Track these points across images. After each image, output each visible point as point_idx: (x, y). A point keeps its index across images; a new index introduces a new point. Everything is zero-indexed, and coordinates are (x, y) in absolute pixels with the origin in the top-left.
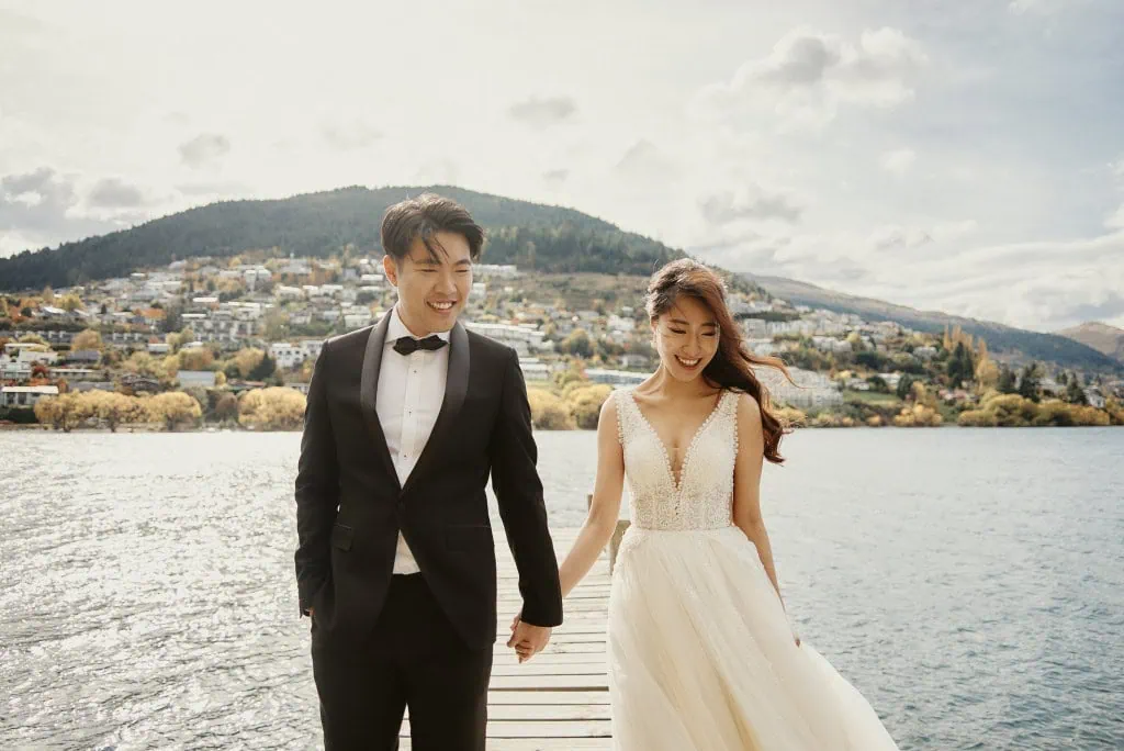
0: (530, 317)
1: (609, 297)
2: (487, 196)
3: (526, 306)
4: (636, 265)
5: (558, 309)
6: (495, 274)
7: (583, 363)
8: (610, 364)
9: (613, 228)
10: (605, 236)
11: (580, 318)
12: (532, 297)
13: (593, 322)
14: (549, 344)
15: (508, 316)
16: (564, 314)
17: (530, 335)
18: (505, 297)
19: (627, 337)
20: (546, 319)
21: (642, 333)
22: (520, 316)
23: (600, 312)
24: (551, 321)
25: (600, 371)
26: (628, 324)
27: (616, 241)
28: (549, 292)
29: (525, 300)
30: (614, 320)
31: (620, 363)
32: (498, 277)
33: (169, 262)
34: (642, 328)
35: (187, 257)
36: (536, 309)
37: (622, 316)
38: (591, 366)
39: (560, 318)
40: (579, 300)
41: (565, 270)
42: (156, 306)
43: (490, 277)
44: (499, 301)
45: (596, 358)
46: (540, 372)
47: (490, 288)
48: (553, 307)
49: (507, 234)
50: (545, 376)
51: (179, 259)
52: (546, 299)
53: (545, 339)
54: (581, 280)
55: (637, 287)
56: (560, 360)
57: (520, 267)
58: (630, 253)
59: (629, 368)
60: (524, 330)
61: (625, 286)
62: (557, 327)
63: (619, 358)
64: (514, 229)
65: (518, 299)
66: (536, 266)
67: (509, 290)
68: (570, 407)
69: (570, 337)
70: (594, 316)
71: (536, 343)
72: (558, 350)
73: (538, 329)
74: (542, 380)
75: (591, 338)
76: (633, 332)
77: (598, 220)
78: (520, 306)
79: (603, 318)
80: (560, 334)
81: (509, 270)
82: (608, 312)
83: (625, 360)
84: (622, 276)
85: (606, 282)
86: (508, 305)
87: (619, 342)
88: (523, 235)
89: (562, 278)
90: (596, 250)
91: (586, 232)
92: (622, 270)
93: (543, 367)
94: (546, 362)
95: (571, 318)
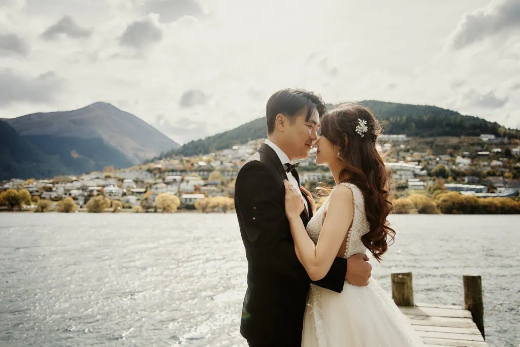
0: (413, 159)
1: (456, 148)
2: (390, 103)
3: (412, 154)
4: (471, 131)
5: (428, 155)
6: (395, 140)
7: (443, 180)
8: (458, 181)
9: (457, 113)
10: (452, 118)
11: (440, 159)
12: (415, 149)
13: (448, 161)
14: (424, 172)
15: (402, 159)
16: (432, 157)
17: (414, 168)
18: (401, 150)
19: (466, 167)
20: (423, 160)
21: (475, 165)
22: (409, 159)
23: (451, 155)
24: (425, 160)
25: (453, 185)
26: (467, 161)
27: (458, 120)
28: (424, 146)
29: (411, 151)
30: (459, 159)
31: (463, 180)
32: (397, 141)
33: (247, 141)
34: (475, 162)
35: (255, 139)
36: (417, 155)
37: (464, 157)
38: (447, 182)
39: (430, 159)
40: (439, 150)
41: (432, 135)
42: (243, 160)
43: (393, 141)
44: (398, 152)
45: (450, 178)
46: (420, 186)
47: (394, 146)
48: (426, 154)
49: (401, 120)
50: (423, 187)
51: (252, 140)
52: (423, 150)
53: (422, 170)
54: (440, 140)
55: (472, 142)
56: (430, 180)
57: (408, 136)
58: (467, 124)
59: (469, 183)
60: (411, 165)
61: (465, 142)
62: (428, 164)
63: (463, 178)
64: (404, 118)
65: (407, 151)
66: (417, 135)
67: (402, 146)
68: (437, 203)
69: (435, 168)
70: (448, 158)
71: (417, 172)
72: (429, 175)
73: (418, 165)
74: (421, 190)
75: (447, 168)
76: (470, 165)
77: (448, 110)
78: (409, 154)
79: (453, 158)
80: (430, 167)
81: (402, 137)
82: (456, 155)
83: (466, 179)
84: (463, 137)
85: (454, 140)
86: (402, 154)
87: (463, 170)
88: (409, 120)
89: (430, 139)
90: (448, 125)
91: (442, 116)
92: (462, 134)
93: (422, 183)
94: (424, 181)
95: (435, 159)
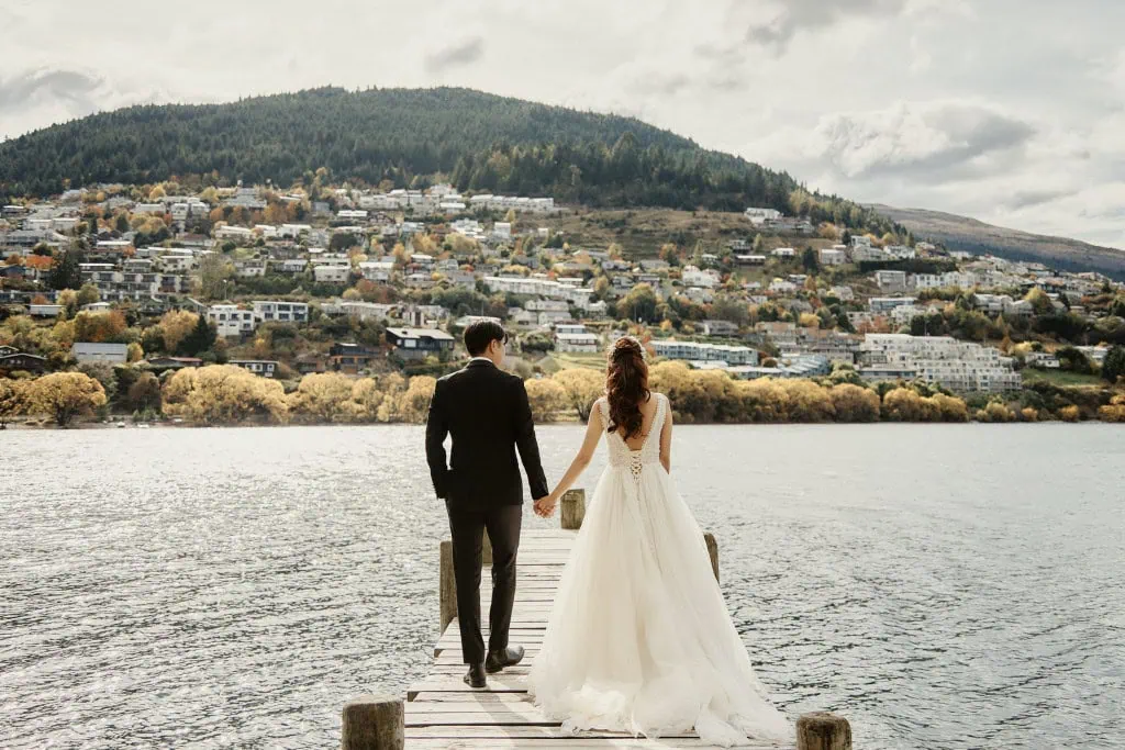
0: (572, 268)
1: (684, 240)
2: (512, 102)
3: (567, 252)
4: (721, 196)
5: (612, 257)
6: (524, 209)
7: (647, 330)
8: (686, 333)
9: (688, 145)
10: (678, 157)
11: (642, 268)
12: (576, 240)
13: (662, 275)
14: (600, 305)
15: (543, 267)
16: (621, 263)
17: (573, 292)
18: (539, 240)
19: (709, 294)
20: (597, 270)
21: (730, 289)
22: (561, 267)
23: (672, 261)
24: (603, 272)
25: (671, 342)
26: (709, 278)
27: (692, 164)
28: (600, 233)
29: (566, 245)
30: (691, 273)
31: (700, 330)
32: (529, 213)
33: (60, 191)
34: (730, 282)
35: (87, 183)
36: (582, 257)
37: (702, 266)
38: (659, 335)
39: (616, 268)
40: (640, 246)
41: (622, 203)
42: (42, 251)
43: (517, 212)
44: (531, 247)
45: (666, 324)
46: (587, 343)
47: (518, 228)
48: (606, 254)
49: (541, 156)
50: (594, 348)
51: (75, 186)
52: (596, 244)
53: (594, 299)
54: (643, 218)
55: (723, 227)
56: (615, 327)
57: (559, 200)
58: (714, 178)
59: (711, 338)
60: (566, 286)
61: (706, 225)
62: (611, 282)
63: (700, 325)
64: (552, 148)
65: (556, 244)
66: (583, 198)
67: (543, 231)
69: (629, 296)
70: (663, 267)
71: (582, 302)
72: (612, 313)
73: (584, 284)
74: (590, 354)
75: (658, 295)
76: (718, 289)
77: (667, 134)
78: (560, 253)
79: (675, 268)
80: (615, 291)
81: (542, 204)
82: (683, 261)
83: (706, 326)
84: (702, 212)
85: (680, 220)
86: (541, 252)
87: (698, 302)
88: (564, 155)
89: (618, 214)
90: (666, 176)
91: (651, 151)
92: (700, 203)
93: (591, 337)
94: (596, 329)
95: (631, 269)
